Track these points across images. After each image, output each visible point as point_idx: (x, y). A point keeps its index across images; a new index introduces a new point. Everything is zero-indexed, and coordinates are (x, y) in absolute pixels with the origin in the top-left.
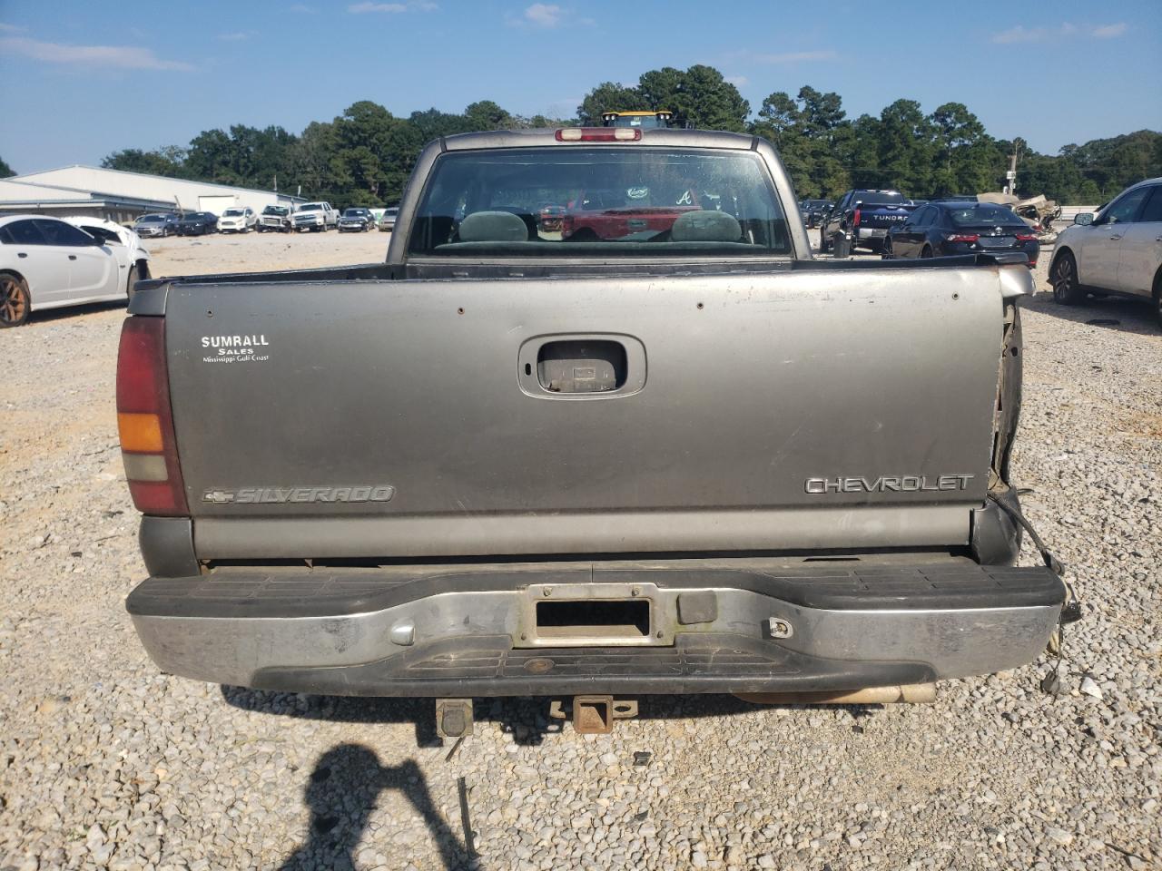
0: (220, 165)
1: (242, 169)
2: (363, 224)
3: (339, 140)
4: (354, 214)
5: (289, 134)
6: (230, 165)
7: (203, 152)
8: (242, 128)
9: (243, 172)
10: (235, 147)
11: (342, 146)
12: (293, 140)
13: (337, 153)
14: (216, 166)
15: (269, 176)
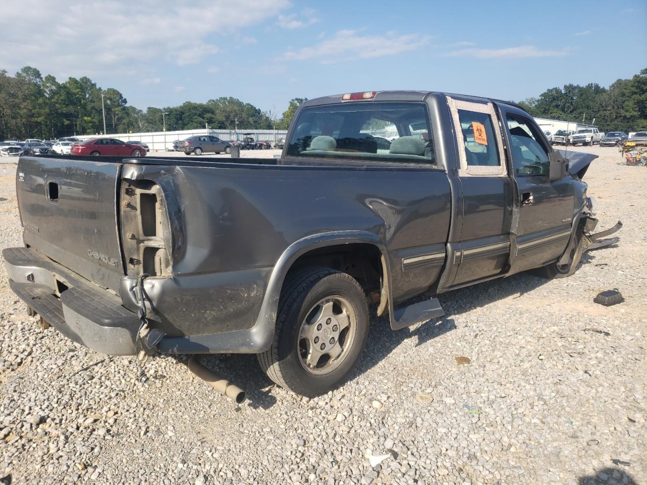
0: (554, 107)
1: (566, 109)
2: (617, 142)
3: (634, 89)
4: (613, 135)
5: (602, 87)
6: (560, 107)
7: (546, 101)
8: (571, 86)
9: (567, 111)
10: (565, 97)
11: (635, 93)
12: (603, 90)
13: (630, 97)
14: (551, 108)
15: (581, 113)
